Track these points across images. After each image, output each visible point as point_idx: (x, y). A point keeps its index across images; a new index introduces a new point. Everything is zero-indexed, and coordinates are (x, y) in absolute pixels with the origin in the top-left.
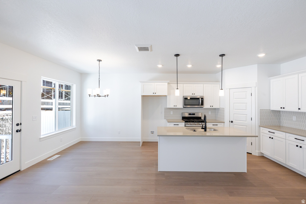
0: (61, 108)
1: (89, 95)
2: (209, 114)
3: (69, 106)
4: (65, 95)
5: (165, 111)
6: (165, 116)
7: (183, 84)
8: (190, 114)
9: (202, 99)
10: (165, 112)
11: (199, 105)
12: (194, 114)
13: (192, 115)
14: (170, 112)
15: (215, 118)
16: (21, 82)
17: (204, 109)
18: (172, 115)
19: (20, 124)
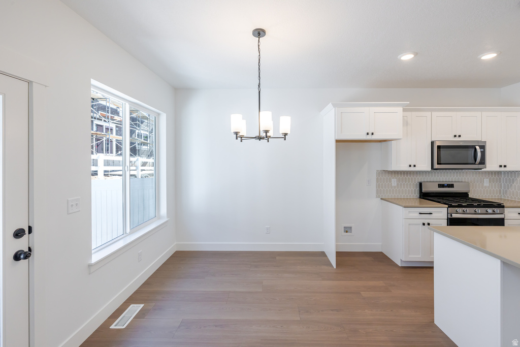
0: (111, 171)
1: (236, 133)
2: (485, 185)
3: (121, 168)
4: (117, 145)
5: (377, 179)
6: (377, 191)
7: (431, 111)
8: (441, 186)
9: (483, 147)
10: (377, 181)
11: (475, 164)
12: (452, 186)
13: (446, 187)
14: (390, 181)
15: (500, 193)
16: (30, 83)
17: (485, 172)
18: (395, 187)
19: (27, 232)
